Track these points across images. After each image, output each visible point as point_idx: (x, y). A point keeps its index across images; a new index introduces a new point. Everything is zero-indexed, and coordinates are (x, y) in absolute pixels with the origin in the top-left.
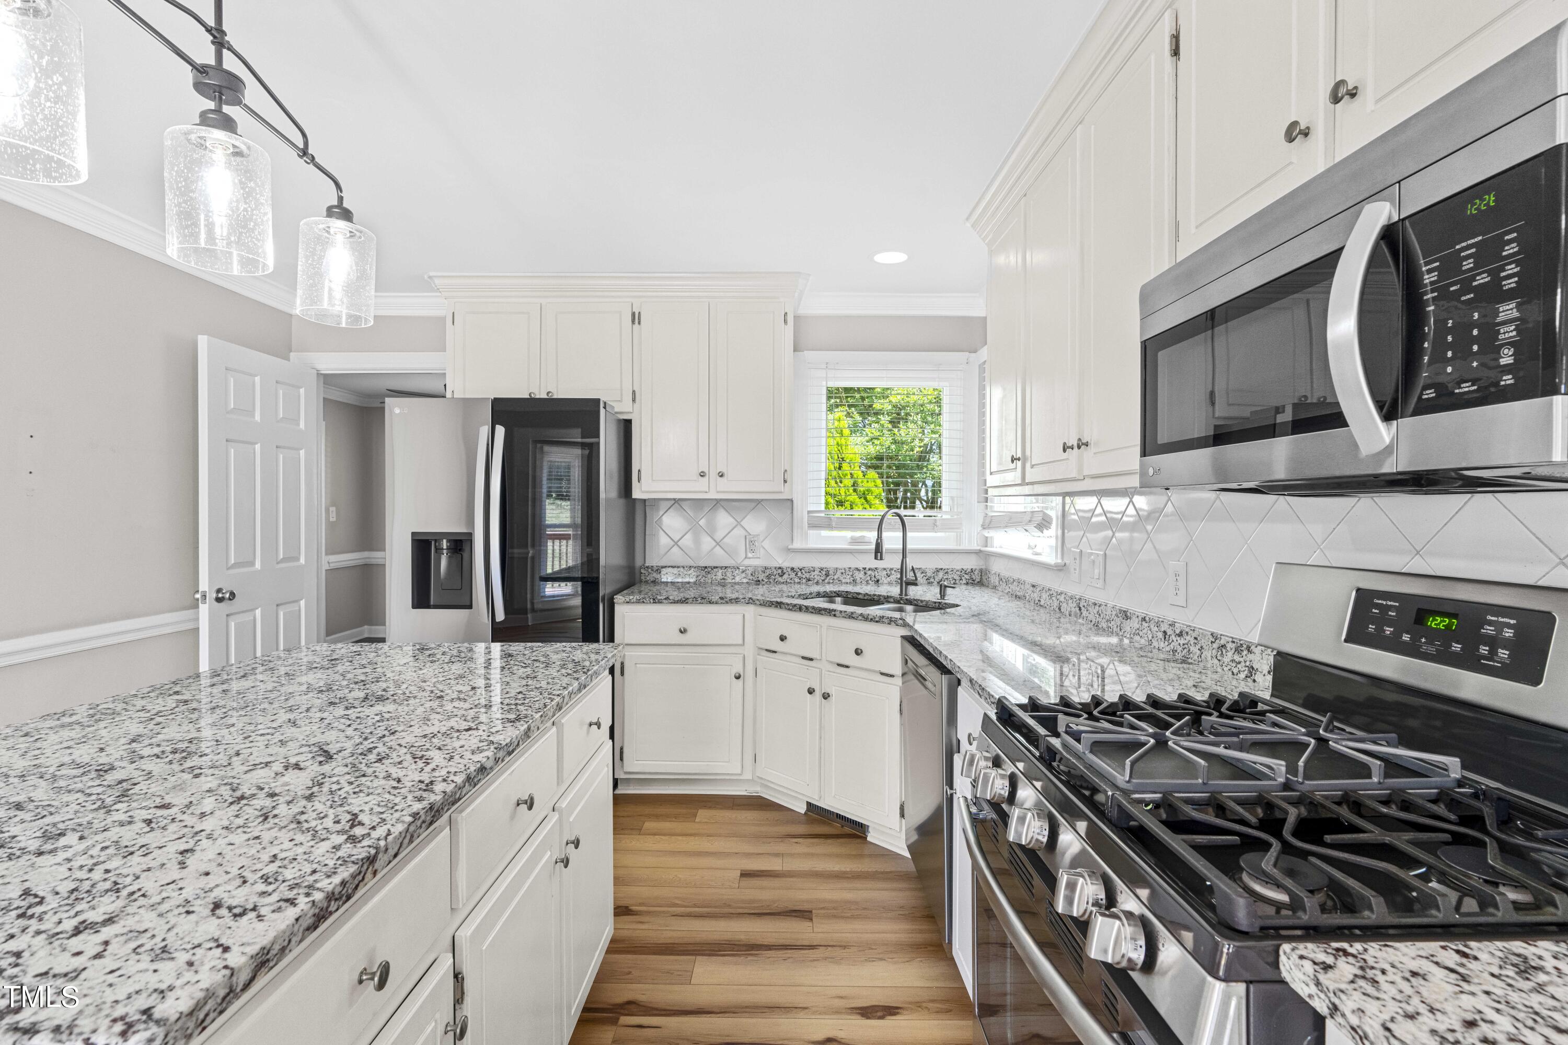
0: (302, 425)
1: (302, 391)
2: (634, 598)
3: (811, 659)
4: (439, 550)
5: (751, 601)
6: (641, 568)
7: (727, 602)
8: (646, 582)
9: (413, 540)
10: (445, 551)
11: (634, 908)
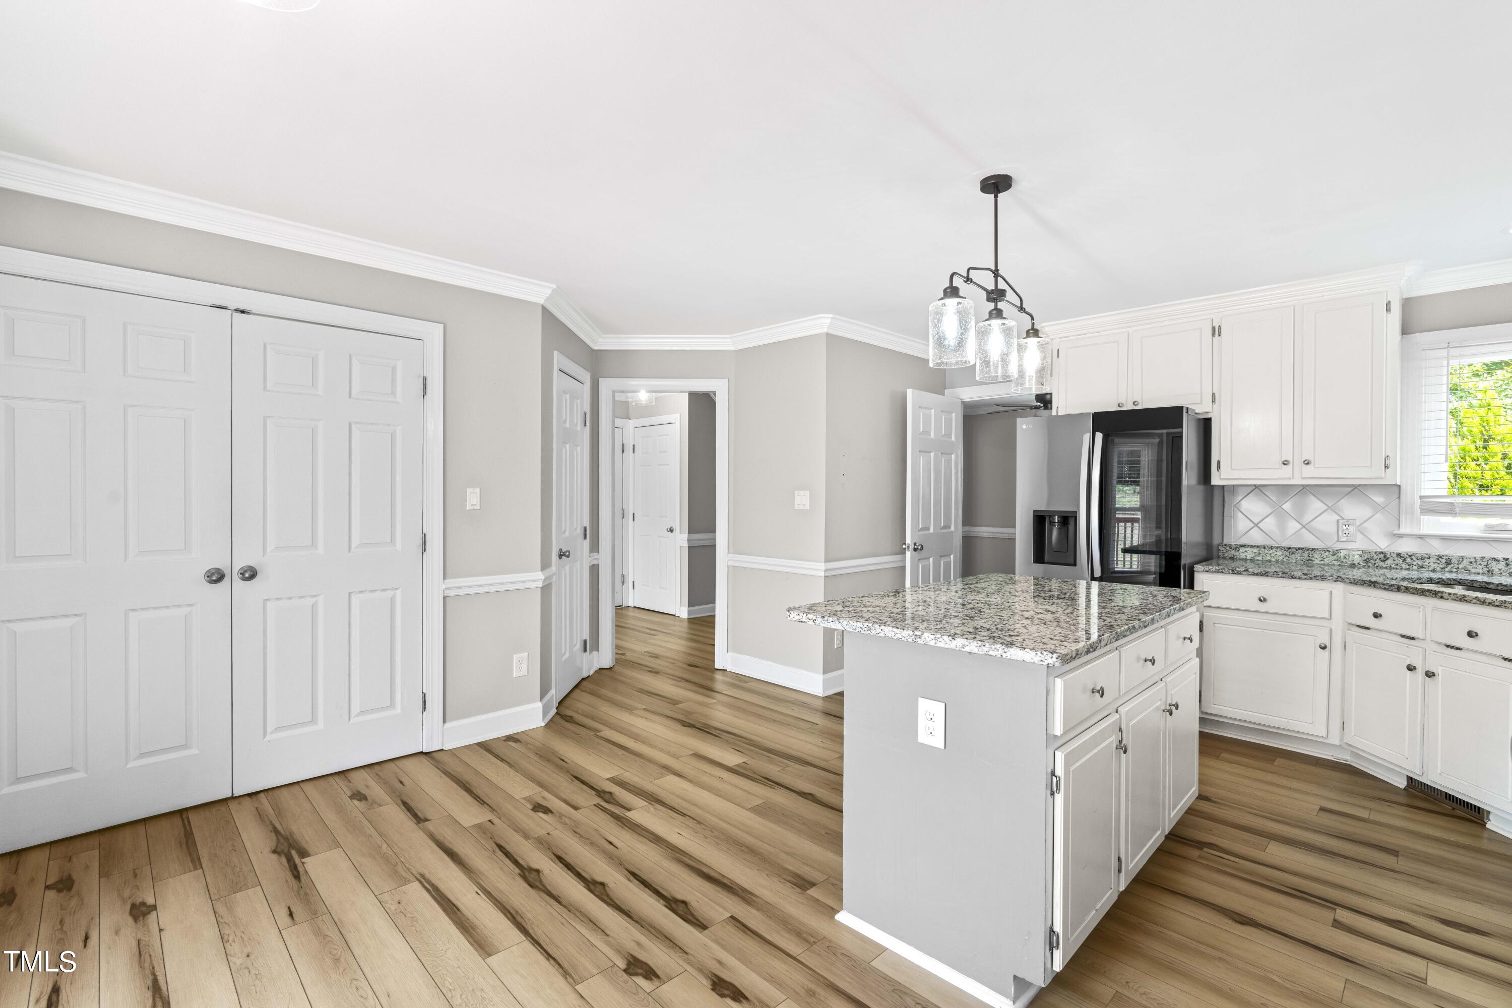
0: (953, 438)
1: (953, 414)
2: (1214, 568)
3: (1413, 639)
4: (1052, 523)
5: (1339, 579)
6: (1219, 545)
7: (1311, 579)
8: (1224, 558)
9: (1034, 516)
10: (1056, 524)
11: (1212, 799)
